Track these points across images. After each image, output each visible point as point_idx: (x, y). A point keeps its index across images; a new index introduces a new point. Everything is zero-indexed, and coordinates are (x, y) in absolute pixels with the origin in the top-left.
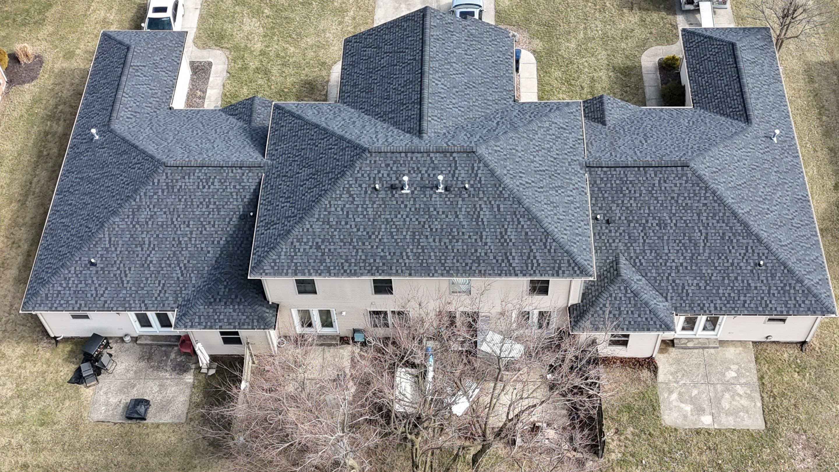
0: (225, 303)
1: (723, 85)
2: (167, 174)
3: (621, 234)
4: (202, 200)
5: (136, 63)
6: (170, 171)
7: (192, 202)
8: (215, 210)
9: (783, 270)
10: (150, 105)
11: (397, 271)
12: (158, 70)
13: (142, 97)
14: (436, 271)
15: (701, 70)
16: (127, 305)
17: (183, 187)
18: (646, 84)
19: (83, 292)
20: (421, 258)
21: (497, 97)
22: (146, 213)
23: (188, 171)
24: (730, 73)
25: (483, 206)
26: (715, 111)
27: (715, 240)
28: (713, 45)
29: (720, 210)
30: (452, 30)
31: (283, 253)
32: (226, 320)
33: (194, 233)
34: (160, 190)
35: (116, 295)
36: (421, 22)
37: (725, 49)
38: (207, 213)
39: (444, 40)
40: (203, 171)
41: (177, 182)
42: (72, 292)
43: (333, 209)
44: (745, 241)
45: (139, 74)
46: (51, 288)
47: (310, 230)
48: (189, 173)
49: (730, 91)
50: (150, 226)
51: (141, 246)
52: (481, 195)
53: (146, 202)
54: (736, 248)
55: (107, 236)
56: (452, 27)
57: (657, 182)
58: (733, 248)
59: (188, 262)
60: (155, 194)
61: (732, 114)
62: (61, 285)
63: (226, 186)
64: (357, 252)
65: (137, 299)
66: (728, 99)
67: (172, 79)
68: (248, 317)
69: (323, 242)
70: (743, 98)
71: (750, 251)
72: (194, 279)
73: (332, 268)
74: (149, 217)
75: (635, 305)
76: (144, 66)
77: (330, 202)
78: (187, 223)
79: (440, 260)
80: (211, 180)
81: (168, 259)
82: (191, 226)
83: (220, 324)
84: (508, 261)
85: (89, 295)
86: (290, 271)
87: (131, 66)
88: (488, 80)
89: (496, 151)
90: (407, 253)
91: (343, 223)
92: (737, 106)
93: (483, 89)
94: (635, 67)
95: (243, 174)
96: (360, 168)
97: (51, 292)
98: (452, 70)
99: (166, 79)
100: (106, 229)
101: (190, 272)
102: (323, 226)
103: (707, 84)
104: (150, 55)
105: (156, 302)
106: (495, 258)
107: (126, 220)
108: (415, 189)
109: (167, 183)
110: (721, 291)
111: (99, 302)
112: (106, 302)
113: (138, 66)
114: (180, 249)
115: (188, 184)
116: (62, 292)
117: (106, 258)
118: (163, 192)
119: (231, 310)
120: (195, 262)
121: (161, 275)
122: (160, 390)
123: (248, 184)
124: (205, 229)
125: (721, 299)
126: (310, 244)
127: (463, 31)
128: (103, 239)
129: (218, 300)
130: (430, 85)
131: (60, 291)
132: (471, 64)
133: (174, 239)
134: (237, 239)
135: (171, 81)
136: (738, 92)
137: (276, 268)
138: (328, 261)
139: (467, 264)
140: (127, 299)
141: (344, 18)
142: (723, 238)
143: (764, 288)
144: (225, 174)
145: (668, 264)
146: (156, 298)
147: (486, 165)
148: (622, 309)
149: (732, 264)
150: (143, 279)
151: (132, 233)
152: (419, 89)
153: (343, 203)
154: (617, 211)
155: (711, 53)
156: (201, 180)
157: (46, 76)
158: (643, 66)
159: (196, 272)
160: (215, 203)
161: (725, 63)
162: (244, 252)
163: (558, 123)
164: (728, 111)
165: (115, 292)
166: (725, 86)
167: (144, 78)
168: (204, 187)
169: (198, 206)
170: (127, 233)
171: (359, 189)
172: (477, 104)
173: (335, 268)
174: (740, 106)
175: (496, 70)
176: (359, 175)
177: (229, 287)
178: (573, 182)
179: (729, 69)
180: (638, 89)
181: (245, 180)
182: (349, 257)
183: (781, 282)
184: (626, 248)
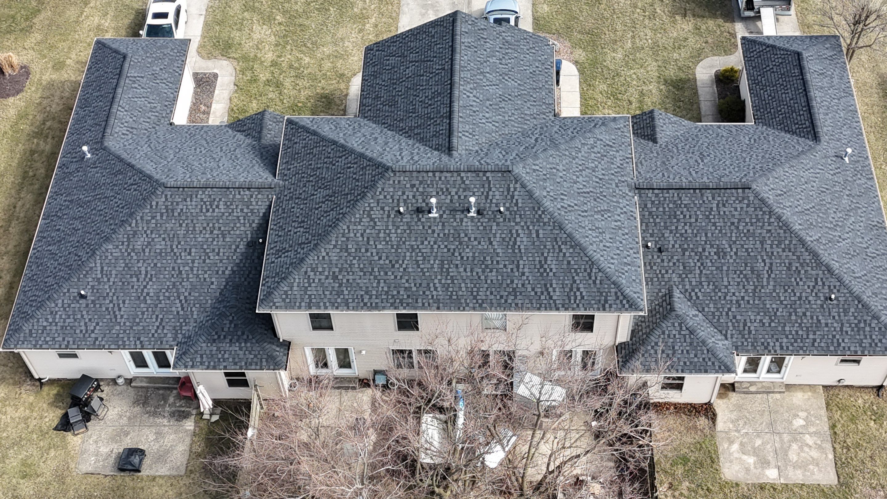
0: (231, 340)
1: (788, 99)
2: (166, 196)
3: (674, 264)
4: (205, 225)
5: (133, 73)
6: (170, 193)
7: (194, 227)
8: (220, 236)
9: (857, 305)
10: (148, 120)
11: (423, 304)
12: (158, 81)
13: (140, 112)
14: (467, 305)
15: (764, 82)
16: (120, 343)
17: (184, 211)
18: (701, 99)
19: (71, 327)
20: (451, 289)
21: (535, 111)
22: (142, 239)
23: (190, 193)
24: (796, 85)
25: (520, 231)
26: (779, 127)
27: (781, 271)
28: (777, 54)
29: (786, 237)
30: (485, 37)
31: (295, 284)
32: (231, 360)
33: (196, 261)
34: (159, 214)
35: (108, 332)
36: (451, 28)
37: (790, 59)
38: (210, 240)
39: (476, 47)
40: (207, 193)
41: (177, 205)
42: (59, 328)
43: (352, 235)
44: (814, 272)
45: (136, 85)
46: (35, 324)
47: (326, 258)
48: (191, 196)
49: (796, 105)
50: (147, 254)
51: (137, 276)
52: (518, 220)
53: (143, 228)
54: (804, 280)
55: (98, 265)
56: (485, 33)
57: (715, 205)
58: (801, 279)
59: (190, 294)
60: (153, 218)
61: (798, 130)
62: (47, 320)
63: (233, 209)
64: (379, 283)
65: (131, 335)
66: (794, 114)
67: (173, 91)
68: (255, 356)
69: (340, 271)
70: (810, 113)
71: (820, 283)
72: (195, 313)
73: (350, 301)
74: (146, 243)
75: (691, 344)
76: (142, 77)
77: (348, 227)
78: (188, 250)
79: (472, 292)
80: (216, 203)
81: (167, 291)
82: (193, 254)
83: (225, 364)
84: (549, 293)
85: (78, 331)
86: (303, 304)
87: (127, 77)
88: (526, 92)
89: (534, 170)
90: (434, 284)
91: (363, 250)
92: (803, 122)
93: (519, 102)
94: (689, 80)
95: (252, 196)
96: (383, 189)
97: (36, 327)
98: (484, 80)
99: (166, 91)
100: (98, 257)
101: (192, 305)
102: (341, 254)
103: (770, 98)
104: (149, 65)
105: (153, 339)
106: (533, 289)
107: (121, 247)
108: (444, 212)
109: (167, 206)
110: (787, 328)
111: (89, 339)
112: (96, 339)
113: (135, 77)
114: (180, 280)
115: (190, 207)
116: (48, 328)
117: (98, 290)
118: (162, 216)
119: (237, 349)
120: (197, 294)
121: (158, 309)
122: (156, 439)
123: (257, 207)
124: (209, 258)
125: (787, 338)
126: (326, 273)
127: (498, 38)
128: (94, 269)
129: (222, 337)
130: (461, 97)
131: (45, 327)
132: (507, 75)
133: (173, 269)
134: (244, 269)
135: (172, 93)
136: (805, 107)
137: (288, 300)
138: (346, 292)
139: (502, 297)
140: (121, 336)
141: (364, 25)
142: (789, 269)
143: (835, 325)
144: (231, 196)
145: (728, 298)
146: (153, 335)
147: (523, 186)
148: (677, 348)
149: (800, 298)
150: (139, 313)
151: (127, 261)
152: (448, 102)
153: (364, 228)
154: (671, 238)
155: (774, 63)
156: (205, 203)
157: (33, 89)
158: (698, 78)
159: (197, 306)
160: (220, 228)
161: (790, 75)
162: (252, 283)
163: (604, 140)
164: (794, 128)
165: (107, 328)
166: (790, 100)
167: (142, 90)
168: (208, 211)
169: (201, 232)
170: (122, 261)
171: (381, 212)
172: (512, 118)
173: (353, 301)
174: (807, 122)
175: (534, 81)
176: (382, 197)
177: (235, 322)
178: (621, 205)
179: (795, 81)
180: (692, 104)
181: (254, 203)
182: (370, 289)
183: (855, 319)
184: (680, 279)
